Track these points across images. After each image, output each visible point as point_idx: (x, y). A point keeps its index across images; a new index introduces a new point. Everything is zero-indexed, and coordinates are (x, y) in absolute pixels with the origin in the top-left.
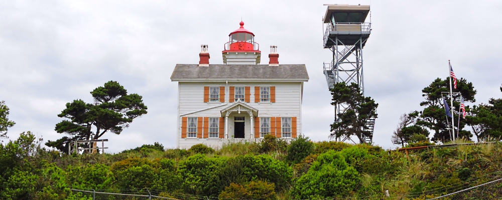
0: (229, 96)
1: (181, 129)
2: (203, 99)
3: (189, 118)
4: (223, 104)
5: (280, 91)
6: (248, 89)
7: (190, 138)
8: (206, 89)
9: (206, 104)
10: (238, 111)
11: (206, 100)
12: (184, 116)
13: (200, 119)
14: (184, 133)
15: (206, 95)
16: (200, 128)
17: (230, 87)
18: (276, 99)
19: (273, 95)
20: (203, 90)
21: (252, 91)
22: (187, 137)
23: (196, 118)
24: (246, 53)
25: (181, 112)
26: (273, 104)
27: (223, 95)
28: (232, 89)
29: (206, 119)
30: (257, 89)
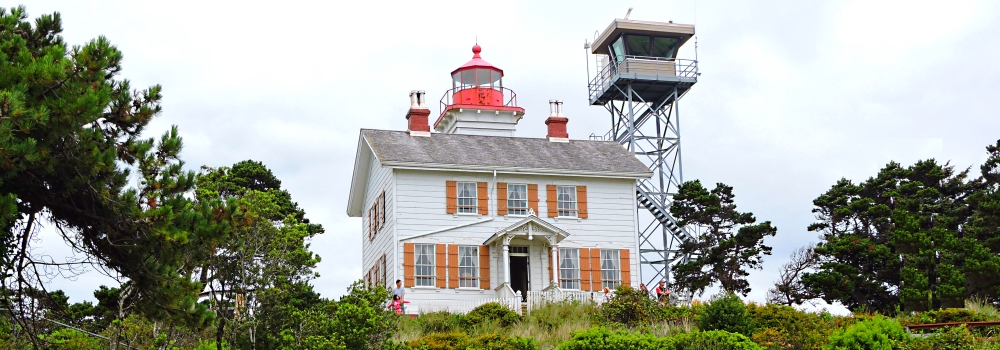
0: (495, 202)
1: (402, 268)
2: (445, 206)
3: (418, 246)
4: (485, 219)
5: (596, 196)
6: (533, 189)
7: (421, 287)
8: (450, 186)
9: (451, 217)
10: (527, 236)
11: (450, 210)
12: (407, 242)
13: (441, 247)
14: (409, 276)
15: (450, 198)
16: (441, 267)
17: (498, 184)
18: (589, 211)
19: (583, 202)
20: (444, 189)
21: (542, 194)
22: (416, 287)
23: (431, 246)
24: (497, 112)
25: (402, 232)
26: (584, 221)
27: (484, 199)
28: (501, 187)
29: (453, 248)
30: (551, 190)
